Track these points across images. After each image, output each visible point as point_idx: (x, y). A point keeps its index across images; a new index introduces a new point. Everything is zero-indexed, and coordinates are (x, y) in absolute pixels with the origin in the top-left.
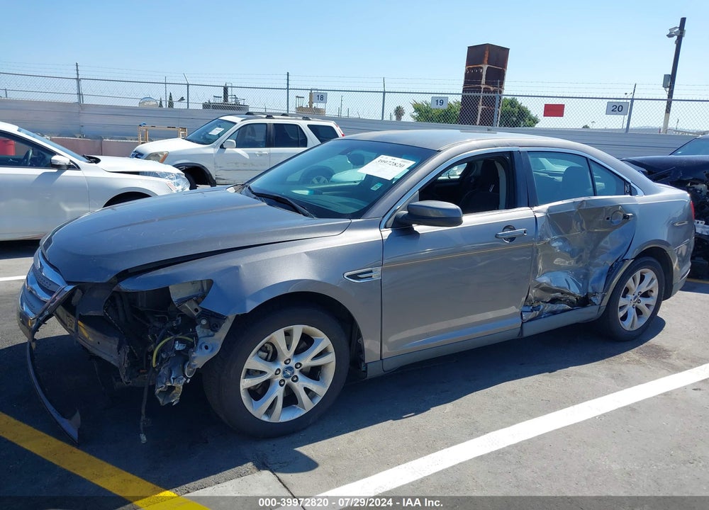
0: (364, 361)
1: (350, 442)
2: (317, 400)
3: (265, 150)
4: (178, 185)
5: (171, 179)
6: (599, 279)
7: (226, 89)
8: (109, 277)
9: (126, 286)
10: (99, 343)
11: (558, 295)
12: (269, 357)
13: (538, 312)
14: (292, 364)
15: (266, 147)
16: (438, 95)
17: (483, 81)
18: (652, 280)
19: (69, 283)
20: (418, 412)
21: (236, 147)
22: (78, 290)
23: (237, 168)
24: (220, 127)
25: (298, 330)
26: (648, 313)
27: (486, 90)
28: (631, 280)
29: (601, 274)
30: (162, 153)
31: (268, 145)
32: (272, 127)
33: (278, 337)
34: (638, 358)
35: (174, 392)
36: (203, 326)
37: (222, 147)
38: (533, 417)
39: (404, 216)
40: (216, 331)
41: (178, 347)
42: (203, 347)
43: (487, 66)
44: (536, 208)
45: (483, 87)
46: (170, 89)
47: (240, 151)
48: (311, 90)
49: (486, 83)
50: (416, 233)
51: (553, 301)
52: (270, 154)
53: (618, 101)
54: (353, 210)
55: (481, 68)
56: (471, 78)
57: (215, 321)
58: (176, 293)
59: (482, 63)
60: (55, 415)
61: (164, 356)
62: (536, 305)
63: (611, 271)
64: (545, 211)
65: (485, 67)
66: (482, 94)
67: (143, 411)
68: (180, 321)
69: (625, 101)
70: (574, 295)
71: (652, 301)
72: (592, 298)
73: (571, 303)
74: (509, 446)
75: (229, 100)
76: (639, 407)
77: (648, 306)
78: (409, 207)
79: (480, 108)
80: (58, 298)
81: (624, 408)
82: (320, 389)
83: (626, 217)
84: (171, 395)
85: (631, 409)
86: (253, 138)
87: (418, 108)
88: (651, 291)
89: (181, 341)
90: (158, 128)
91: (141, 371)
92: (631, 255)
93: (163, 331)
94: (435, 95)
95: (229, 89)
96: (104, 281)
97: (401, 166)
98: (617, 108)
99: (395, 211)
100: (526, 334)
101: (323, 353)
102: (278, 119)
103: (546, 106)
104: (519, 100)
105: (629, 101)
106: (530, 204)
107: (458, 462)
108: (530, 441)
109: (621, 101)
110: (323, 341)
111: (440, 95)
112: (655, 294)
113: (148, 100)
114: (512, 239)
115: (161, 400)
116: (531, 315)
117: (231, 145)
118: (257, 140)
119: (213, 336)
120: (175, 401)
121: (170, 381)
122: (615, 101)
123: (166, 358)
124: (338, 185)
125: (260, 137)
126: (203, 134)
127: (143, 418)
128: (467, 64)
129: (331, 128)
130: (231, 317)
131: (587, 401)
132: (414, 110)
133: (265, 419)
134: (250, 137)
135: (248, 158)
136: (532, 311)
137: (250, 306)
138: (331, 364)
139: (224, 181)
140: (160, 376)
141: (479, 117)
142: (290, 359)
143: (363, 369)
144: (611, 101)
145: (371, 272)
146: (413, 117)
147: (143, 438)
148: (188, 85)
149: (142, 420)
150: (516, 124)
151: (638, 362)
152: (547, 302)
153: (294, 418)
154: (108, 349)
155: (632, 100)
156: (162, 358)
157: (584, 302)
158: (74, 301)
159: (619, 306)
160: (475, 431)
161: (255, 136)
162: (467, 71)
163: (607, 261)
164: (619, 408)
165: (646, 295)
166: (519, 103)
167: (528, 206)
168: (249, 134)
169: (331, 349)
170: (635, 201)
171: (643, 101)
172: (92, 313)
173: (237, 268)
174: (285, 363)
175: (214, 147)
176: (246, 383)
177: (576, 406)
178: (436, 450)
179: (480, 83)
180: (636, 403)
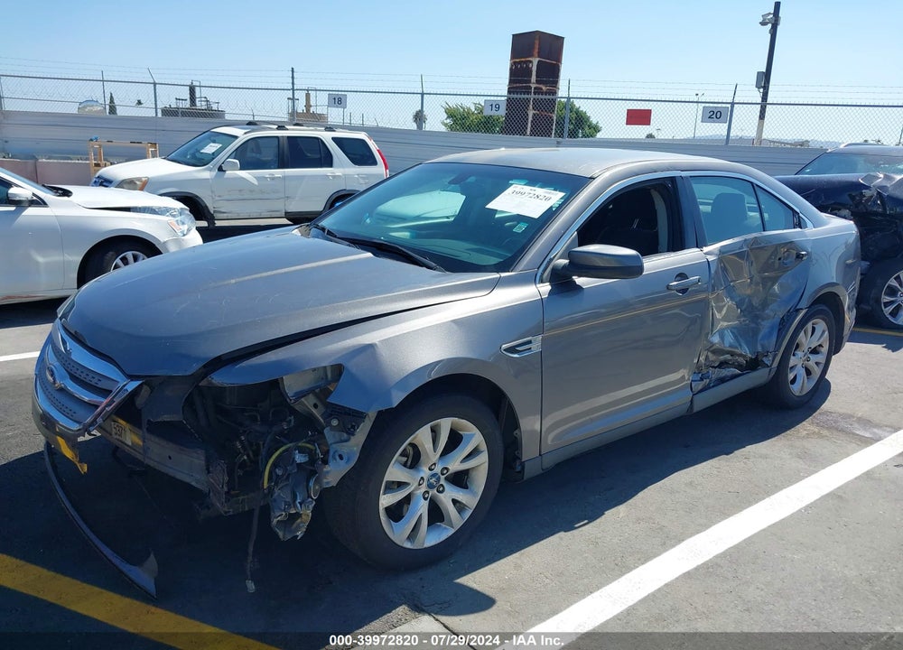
0: (520, 459)
1: (517, 567)
2: (467, 514)
3: (278, 173)
4: (183, 223)
5: (174, 216)
6: (770, 333)
7: (192, 90)
8: (195, 367)
9: (219, 379)
10: (170, 458)
11: (728, 357)
12: (409, 463)
13: (708, 380)
14: (438, 469)
15: (279, 167)
16: (492, 98)
17: (534, 78)
18: (824, 332)
19: (132, 378)
20: (592, 518)
21: (241, 169)
22: (145, 387)
23: (241, 197)
24: (214, 142)
25: (446, 424)
26: (817, 371)
27: (538, 91)
28: (802, 333)
29: (772, 328)
30: (139, 179)
31: (282, 165)
32: (286, 140)
33: (423, 436)
34: (816, 430)
35: (299, 520)
36: (333, 428)
37: (220, 169)
38: (729, 516)
39: (564, 267)
40: (353, 435)
41: (300, 458)
42: (337, 457)
43: (538, 59)
44: (706, 249)
45: (533, 86)
46: (110, 88)
47: (245, 174)
48: (308, 90)
49: (537, 82)
50: (579, 288)
51: (723, 365)
52: (284, 178)
53: (715, 105)
54: (494, 261)
55: (531, 62)
56: (518, 75)
57: (350, 419)
58: (292, 385)
59: (532, 56)
60: (117, 561)
61: (279, 472)
62: (704, 371)
63: (784, 324)
64: (717, 252)
65: (535, 61)
66: (532, 96)
67: (251, 549)
68: (293, 421)
69: (724, 105)
70: (744, 356)
71: (821, 358)
72: (764, 359)
73: (739, 366)
74: (716, 557)
75: (198, 104)
76: (845, 493)
77: (817, 364)
78: (569, 254)
79: (531, 113)
80: (117, 400)
81: (828, 495)
82: (470, 499)
83: (799, 257)
84: (295, 526)
85: (836, 496)
86: (258, 155)
87: (451, 113)
88: (820, 346)
89: (302, 451)
90: (116, 143)
91: (232, 492)
92: (804, 304)
93: (269, 437)
94: (489, 98)
95: (197, 90)
96: (188, 373)
97: (547, 199)
98: (715, 114)
99: (551, 260)
100: (697, 408)
101: (474, 453)
102: (293, 130)
103: (629, 112)
104: (577, 103)
105: (729, 106)
106: (699, 244)
107: (662, 584)
108: (737, 547)
109: (720, 105)
110: (474, 437)
111: (495, 98)
112: (825, 349)
113: (89, 103)
114: (684, 291)
115: (281, 534)
116: (700, 385)
117: (233, 167)
118: (264, 159)
119: (346, 441)
120: (300, 534)
121: (295, 506)
122: (711, 105)
123: (283, 475)
124: (427, 222)
125: (269, 155)
126: (192, 151)
127: (250, 558)
128: (513, 57)
129: (363, 141)
130: (372, 415)
131: (782, 489)
132: (446, 116)
133: (408, 545)
134: (254, 155)
135: (256, 183)
136: (702, 379)
137: (397, 398)
138: (482, 466)
139: (225, 215)
140: (275, 501)
141: (529, 125)
142: (435, 464)
143: (519, 469)
144: (707, 105)
145: (530, 342)
146: (446, 125)
147: (251, 586)
148: (155, 84)
149: (249, 561)
150: (573, 134)
151: (821, 436)
152: (715, 367)
153: (441, 540)
154: (188, 466)
155: (733, 104)
156: (278, 476)
157: (754, 364)
158: (139, 401)
159: (790, 366)
160: (668, 540)
161: (260, 153)
162: (512, 66)
163: (776, 312)
164: (822, 497)
165: (815, 351)
166: (577, 106)
167: (697, 247)
168: (252, 151)
169: (484, 447)
170: (806, 236)
171: (745, 106)
172: (166, 418)
173: (371, 346)
174: (430, 469)
175: (210, 170)
176: (386, 500)
177: (773, 497)
178: (629, 569)
179: (530, 82)
180: (838, 488)
